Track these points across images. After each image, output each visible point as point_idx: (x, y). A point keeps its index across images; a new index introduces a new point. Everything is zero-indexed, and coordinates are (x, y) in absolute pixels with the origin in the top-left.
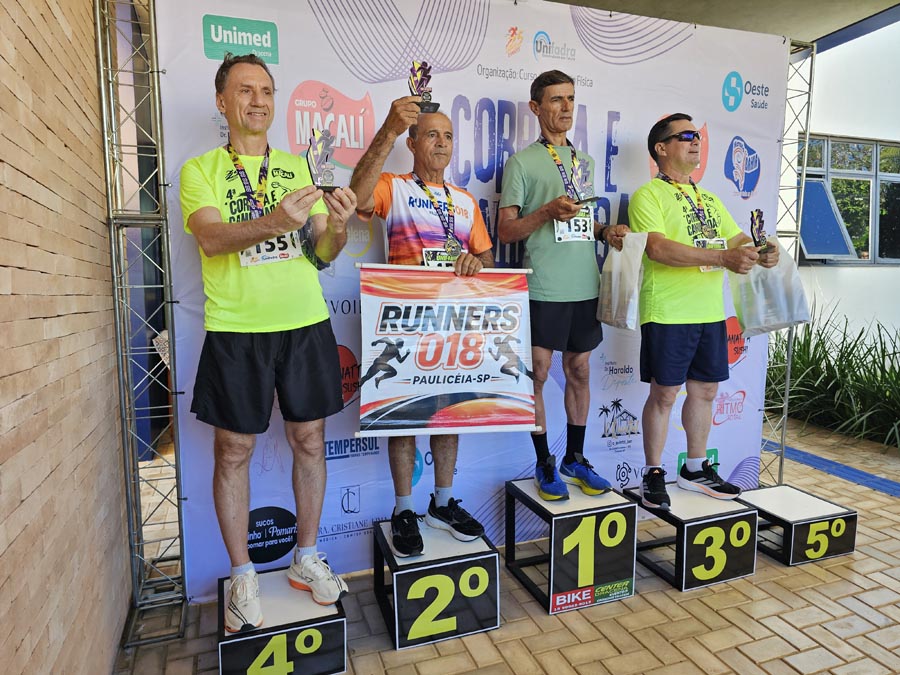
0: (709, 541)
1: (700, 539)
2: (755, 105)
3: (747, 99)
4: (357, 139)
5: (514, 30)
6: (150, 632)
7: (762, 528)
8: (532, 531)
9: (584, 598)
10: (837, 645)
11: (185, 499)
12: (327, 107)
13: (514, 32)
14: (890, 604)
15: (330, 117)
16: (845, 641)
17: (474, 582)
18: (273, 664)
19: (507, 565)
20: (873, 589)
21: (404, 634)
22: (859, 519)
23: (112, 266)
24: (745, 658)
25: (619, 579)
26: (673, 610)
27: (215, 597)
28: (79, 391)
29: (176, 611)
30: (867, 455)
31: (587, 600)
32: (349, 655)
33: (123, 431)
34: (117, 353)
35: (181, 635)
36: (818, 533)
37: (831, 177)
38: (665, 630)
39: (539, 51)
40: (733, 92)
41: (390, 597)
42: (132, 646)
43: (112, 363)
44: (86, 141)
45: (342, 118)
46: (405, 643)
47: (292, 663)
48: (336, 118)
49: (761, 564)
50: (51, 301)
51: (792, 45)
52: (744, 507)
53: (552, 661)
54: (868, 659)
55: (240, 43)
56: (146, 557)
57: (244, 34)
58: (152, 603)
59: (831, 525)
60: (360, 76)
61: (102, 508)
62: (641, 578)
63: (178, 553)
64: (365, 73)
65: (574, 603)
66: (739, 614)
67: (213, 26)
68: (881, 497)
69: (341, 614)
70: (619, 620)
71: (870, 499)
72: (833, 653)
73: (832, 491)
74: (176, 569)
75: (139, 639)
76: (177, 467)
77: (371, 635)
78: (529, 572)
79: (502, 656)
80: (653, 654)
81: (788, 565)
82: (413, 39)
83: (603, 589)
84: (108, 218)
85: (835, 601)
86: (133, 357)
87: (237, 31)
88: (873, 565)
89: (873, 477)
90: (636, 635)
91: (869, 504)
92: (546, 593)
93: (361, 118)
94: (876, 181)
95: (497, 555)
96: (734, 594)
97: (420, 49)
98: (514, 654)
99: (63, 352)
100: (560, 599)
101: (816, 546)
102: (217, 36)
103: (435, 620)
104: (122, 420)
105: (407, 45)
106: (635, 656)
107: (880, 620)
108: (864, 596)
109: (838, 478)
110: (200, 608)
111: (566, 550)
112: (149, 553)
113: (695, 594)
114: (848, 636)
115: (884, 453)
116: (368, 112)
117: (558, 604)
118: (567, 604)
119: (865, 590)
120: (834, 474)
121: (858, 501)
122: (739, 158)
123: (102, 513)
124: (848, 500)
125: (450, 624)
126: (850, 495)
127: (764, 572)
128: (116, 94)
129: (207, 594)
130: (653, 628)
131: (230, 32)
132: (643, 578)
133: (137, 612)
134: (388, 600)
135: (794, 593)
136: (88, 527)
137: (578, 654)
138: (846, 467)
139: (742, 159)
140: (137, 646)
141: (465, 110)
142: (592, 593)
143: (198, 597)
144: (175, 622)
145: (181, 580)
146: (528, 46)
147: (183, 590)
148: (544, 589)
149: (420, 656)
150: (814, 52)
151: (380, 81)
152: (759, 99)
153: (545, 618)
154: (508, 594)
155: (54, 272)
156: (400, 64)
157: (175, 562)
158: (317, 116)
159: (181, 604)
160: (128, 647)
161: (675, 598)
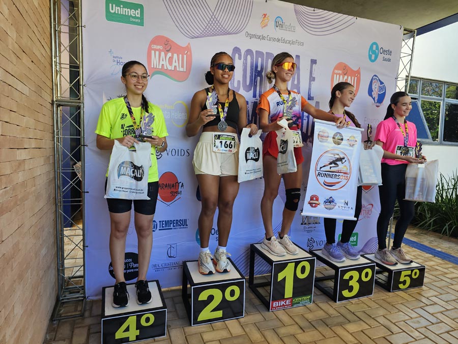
0: (351, 278)
1: (346, 277)
2: (385, 60)
3: (381, 56)
4: (182, 66)
5: (265, 15)
6: (67, 313)
7: (378, 273)
8: (263, 270)
9: (287, 304)
10: (412, 331)
11: (87, 246)
12: (168, 49)
13: (265, 16)
14: (439, 312)
15: (169, 55)
16: (416, 329)
17: (232, 293)
18: (129, 331)
19: (249, 286)
20: (431, 305)
21: (196, 318)
22: (425, 271)
23: (54, 125)
24: (365, 336)
25: (305, 295)
26: (331, 311)
27: (100, 297)
28: (34, 188)
29: (80, 303)
30: (432, 239)
31: (289, 305)
32: (167, 328)
33: (56, 210)
34: (55, 170)
35: (82, 315)
36: (405, 276)
37: (421, 99)
38: (327, 321)
39: (277, 27)
40: (374, 52)
41: (190, 300)
42: (57, 320)
43: (52, 176)
44: (43, 60)
45: (175, 56)
46: (196, 322)
47: (138, 331)
48: (172, 55)
49: (377, 290)
50: (22, 140)
51: (405, 30)
52: (369, 262)
53: (269, 335)
54: (427, 339)
55: (124, 14)
56: (65, 276)
57: (126, 9)
58: (68, 299)
59: (412, 272)
60: (186, 35)
61: (44, 249)
62: (316, 295)
63: (82, 274)
64: (188, 33)
65: (282, 306)
66: (364, 315)
67: (110, 5)
68: (438, 260)
69: (165, 306)
70: (305, 315)
71: (432, 261)
72: (409, 335)
73: (414, 256)
74: (81, 282)
75: (61, 317)
76: (83, 230)
77: (179, 318)
78: (261, 290)
79: (245, 331)
80: (320, 332)
81: (390, 292)
82: (213, 17)
83: (297, 299)
84: (53, 101)
85: (412, 310)
86: (63, 173)
87: (123, 8)
88: (432, 293)
89: (434, 250)
90: (312, 323)
91: (432, 263)
92: (269, 301)
93: (185, 56)
94: (444, 102)
95: (244, 280)
96: (362, 305)
97: (217, 22)
98: (251, 330)
99: (27, 167)
100: (275, 304)
101: (404, 283)
102: (112, 9)
103: (211, 311)
104: (56, 205)
105: (210, 20)
106: (311, 333)
107: (434, 320)
108: (427, 308)
109: (417, 250)
110: (93, 302)
111: (279, 279)
112: (67, 274)
113: (343, 304)
114: (417, 327)
115: (440, 239)
116: (189, 53)
117: (274, 306)
118: (278, 306)
119: (427, 305)
120: (415, 247)
121: (426, 261)
122: (375, 87)
123: (44, 251)
124: (421, 261)
125: (219, 314)
126: (423, 258)
127: (377, 295)
128: (59, 37)
129: (96, 295)
130: (321, 320)
131: (119, 8)
132: (318, 295)
133: (60, 303)
134: (189, 302)
135: (392, 305)
136: (36, 258)
137: (282, 331)
138: (421, 245)
139: (377, 87)
140: (59, 320)
141: (238, 54)
142: (292, 301)
143: (91, 296)
144: (79, 308)
145: (83, 288)
146: (272, 24)
147: (84, 292)
148: (267, 299)
149: (204, 330)
150: (415, 35)
151: (196, 38)
152: (387, 57)
153: (267, 313)
154: (249, 300)
155: (24, 125)
156: (206, 29)
157: (81, 279)
158: (163, 54)
159: (83, 300)
160: (55, 320)
161: (333, 306)
